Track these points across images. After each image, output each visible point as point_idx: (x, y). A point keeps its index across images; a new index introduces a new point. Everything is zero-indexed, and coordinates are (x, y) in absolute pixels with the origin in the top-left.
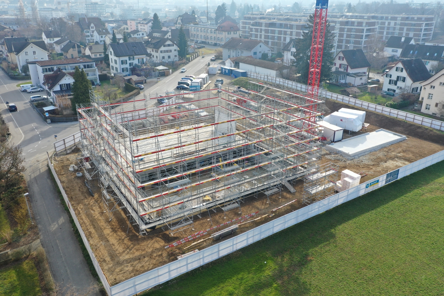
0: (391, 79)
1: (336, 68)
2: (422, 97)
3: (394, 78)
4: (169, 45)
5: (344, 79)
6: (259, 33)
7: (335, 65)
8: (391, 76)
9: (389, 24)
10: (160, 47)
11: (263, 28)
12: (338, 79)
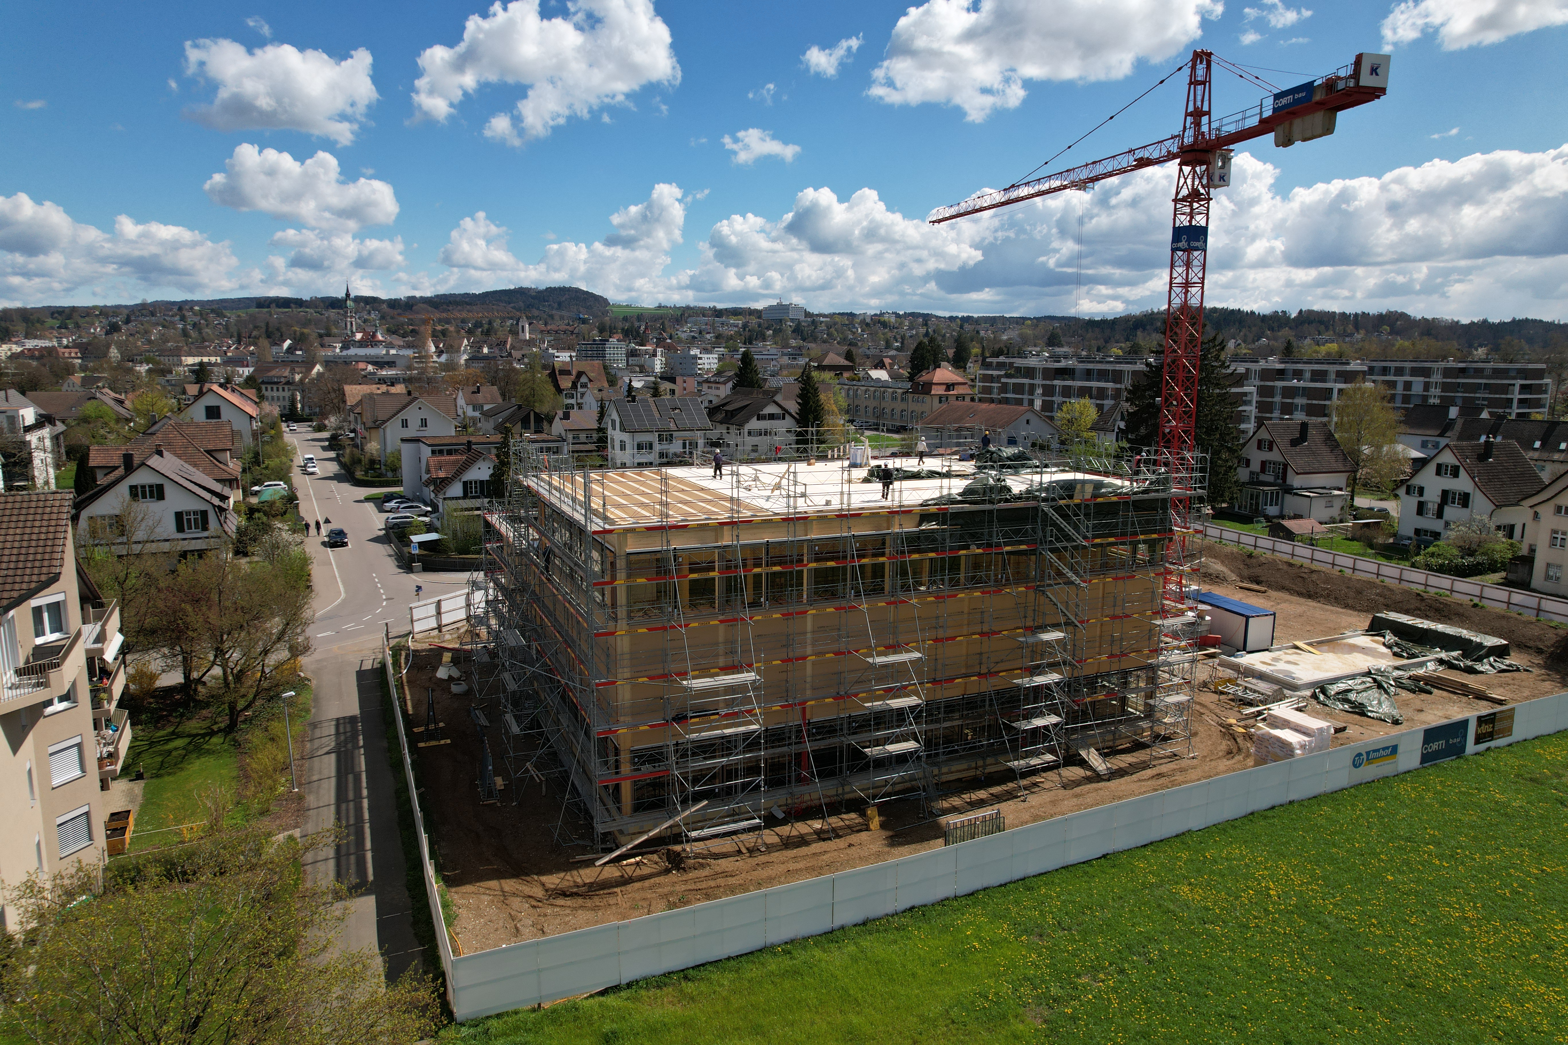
0: (1422, 499)
1: (1252, 473)
2: (1530, 545)
3: (1432, 496)
4: (772, 417)
5: (1276, 504)
6: (1026, 397)
7: (1248, 465)
8: (1421, 491)
9: (1408, 385)
10: (747, 420)
11: (1038, 381)
12: (1257, 504)
